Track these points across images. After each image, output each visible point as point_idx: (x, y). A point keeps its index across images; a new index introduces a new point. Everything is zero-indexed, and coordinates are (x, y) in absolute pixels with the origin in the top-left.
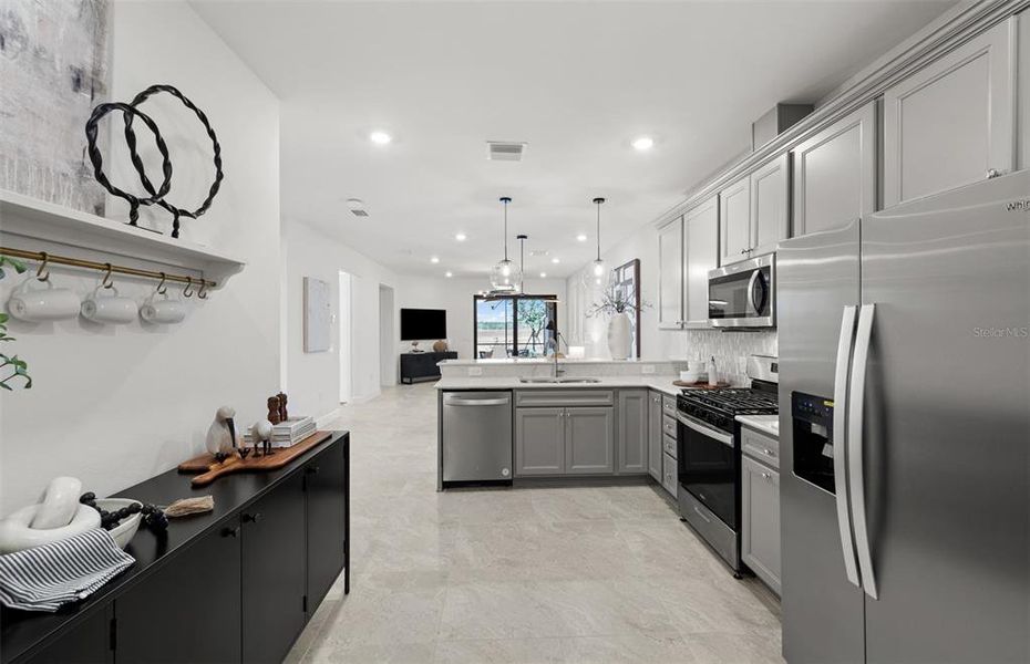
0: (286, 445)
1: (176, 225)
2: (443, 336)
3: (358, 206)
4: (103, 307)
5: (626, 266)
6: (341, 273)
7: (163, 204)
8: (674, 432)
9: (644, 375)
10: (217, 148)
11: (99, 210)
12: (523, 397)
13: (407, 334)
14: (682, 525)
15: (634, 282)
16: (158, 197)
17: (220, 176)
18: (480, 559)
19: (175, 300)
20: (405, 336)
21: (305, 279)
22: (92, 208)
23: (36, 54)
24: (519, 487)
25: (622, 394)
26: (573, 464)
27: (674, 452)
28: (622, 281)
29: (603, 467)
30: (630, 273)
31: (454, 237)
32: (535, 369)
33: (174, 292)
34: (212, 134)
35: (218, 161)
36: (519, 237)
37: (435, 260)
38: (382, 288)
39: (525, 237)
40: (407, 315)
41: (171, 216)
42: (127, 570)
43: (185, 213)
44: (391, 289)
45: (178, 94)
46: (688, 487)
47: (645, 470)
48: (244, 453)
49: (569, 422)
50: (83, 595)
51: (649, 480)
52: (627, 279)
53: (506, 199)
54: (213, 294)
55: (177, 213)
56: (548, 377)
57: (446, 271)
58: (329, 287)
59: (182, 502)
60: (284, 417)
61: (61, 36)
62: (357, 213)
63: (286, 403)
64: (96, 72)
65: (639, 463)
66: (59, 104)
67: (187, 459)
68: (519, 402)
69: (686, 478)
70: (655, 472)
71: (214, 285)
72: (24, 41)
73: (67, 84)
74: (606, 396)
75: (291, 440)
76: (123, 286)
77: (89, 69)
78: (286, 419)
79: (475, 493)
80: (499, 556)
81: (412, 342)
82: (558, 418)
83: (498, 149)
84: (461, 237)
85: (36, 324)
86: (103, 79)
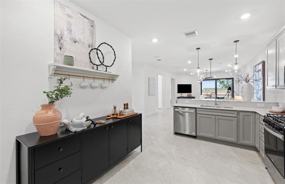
0: (126, 114)
1: (97, 68)
2: (191, 92)
3: (158, 58)
4: (93, 85)
5: (259, 64)
6: (159, 76)
7: (103, 65)
8: (263, 131)
9: (258, 107)
10: (114, 52)
11: (93, 68)
12: (199, 111)
13: (179, 91)
14: (266, 170)
15: (262, 70)
16: (102, 64)
17: (115, 57)
18: (176, 155)
19: (106, 83)
20: (179, 92)
21: (149, 78)
22: (92, 67)
23: (83, 44)
24: (199, 139)
25: (241, 114)
26: (219, 136)
27: (263, 139)
28: (257, 70)
29: (233, 139)
30: (260, 67)
31: (187, 62)
32: (208, 102)
33: (107, 82)
34: (113, 49)
35: (115, 55)
36: (209, 59)
37: (185, 70)
38: (172, 79)
39: (212, 59)
40: (179, 86)
41: (96, 66)
42: (85, 129)
43: (108, 66)
44: (175, 79)
45: (106, 43)
46: (268, 154)
47: (254, 145)
48: (117, 114)
49: (217, 120)
50: (77, 131)
51: (255, 149)
52: (259, 69)
53: (198, 49)
54: (115, 82)
55: (107, 66)
56: (213, 105)
57: (191, 73)
58: (155, 80)
59: (100, 121)
60: (127, 108)
61: (87, 39)
62: (159, 60)
63: (128, 105)
64: (92, 44)
65: (250, 141)
66: (86, 51)
67: (109, 114)
68: (198, 112)
69: (268, 151)
70: (257, 146)
71: (115, 80)
72: (81, 42)
73: (88, 47)
74: (234, 114)
75: (127, 113)
76: (96, 81)
77: (91, 43)
78: (128, 109)
79: (184, 137)
80: (182, 156)
81: (181, 94)
82: (213, 119)
83: (187, 34)
84: (189, 62)
85: (84, 88)
86: (93, 45)
